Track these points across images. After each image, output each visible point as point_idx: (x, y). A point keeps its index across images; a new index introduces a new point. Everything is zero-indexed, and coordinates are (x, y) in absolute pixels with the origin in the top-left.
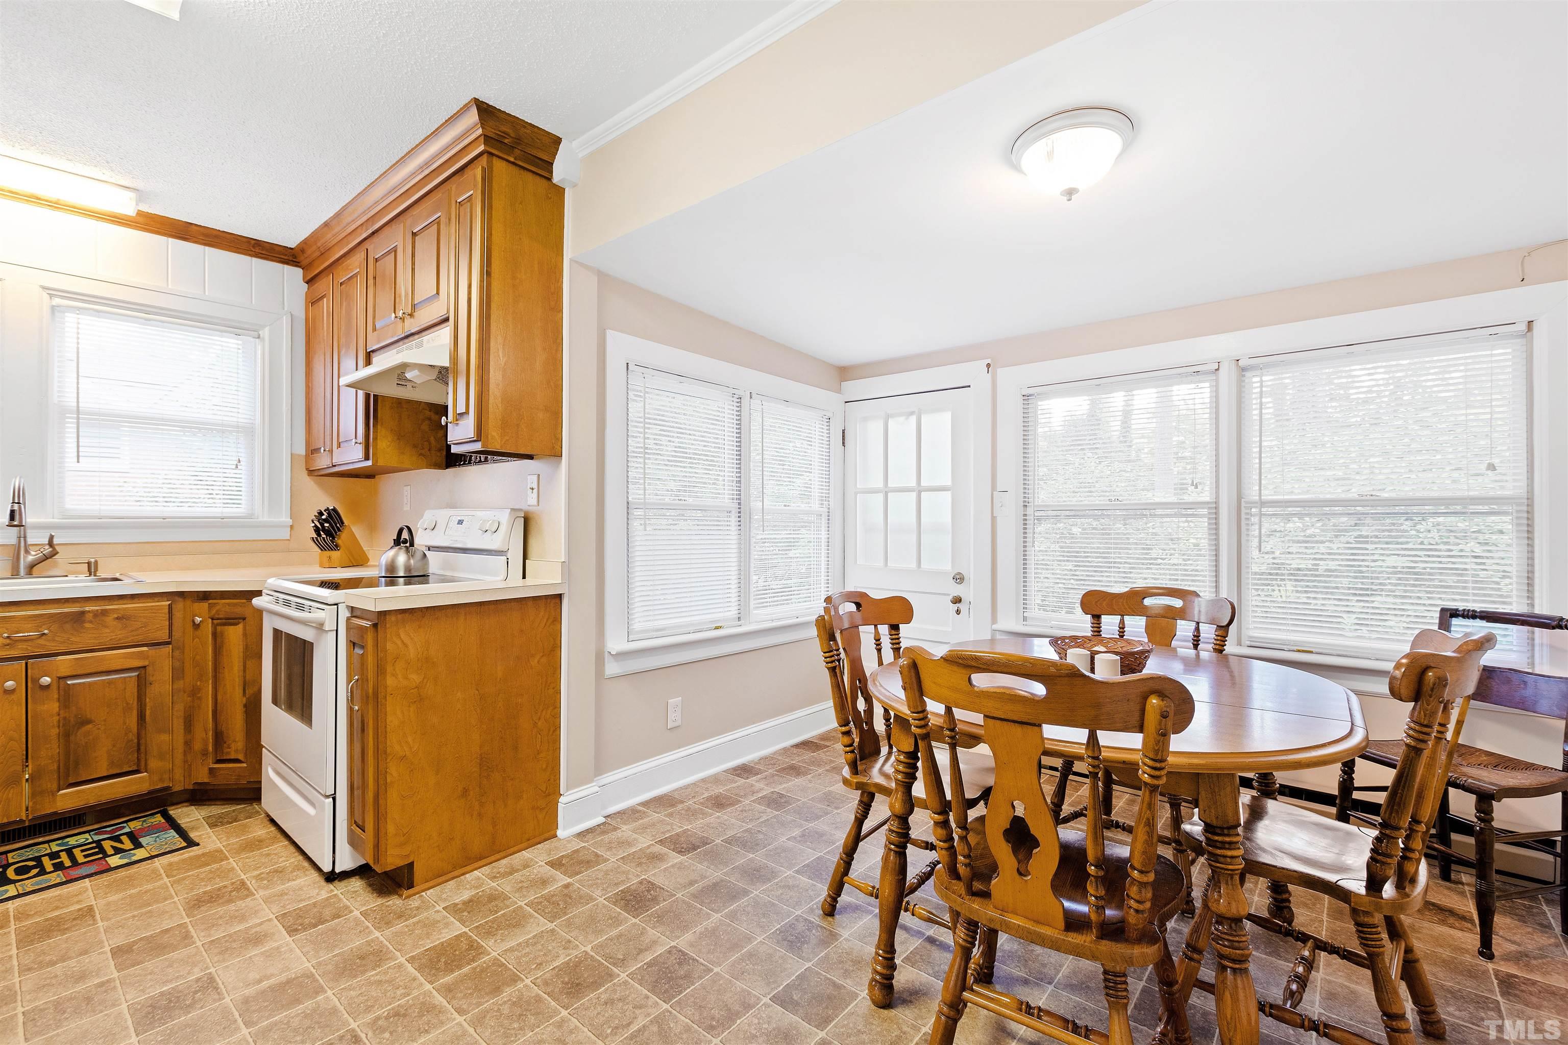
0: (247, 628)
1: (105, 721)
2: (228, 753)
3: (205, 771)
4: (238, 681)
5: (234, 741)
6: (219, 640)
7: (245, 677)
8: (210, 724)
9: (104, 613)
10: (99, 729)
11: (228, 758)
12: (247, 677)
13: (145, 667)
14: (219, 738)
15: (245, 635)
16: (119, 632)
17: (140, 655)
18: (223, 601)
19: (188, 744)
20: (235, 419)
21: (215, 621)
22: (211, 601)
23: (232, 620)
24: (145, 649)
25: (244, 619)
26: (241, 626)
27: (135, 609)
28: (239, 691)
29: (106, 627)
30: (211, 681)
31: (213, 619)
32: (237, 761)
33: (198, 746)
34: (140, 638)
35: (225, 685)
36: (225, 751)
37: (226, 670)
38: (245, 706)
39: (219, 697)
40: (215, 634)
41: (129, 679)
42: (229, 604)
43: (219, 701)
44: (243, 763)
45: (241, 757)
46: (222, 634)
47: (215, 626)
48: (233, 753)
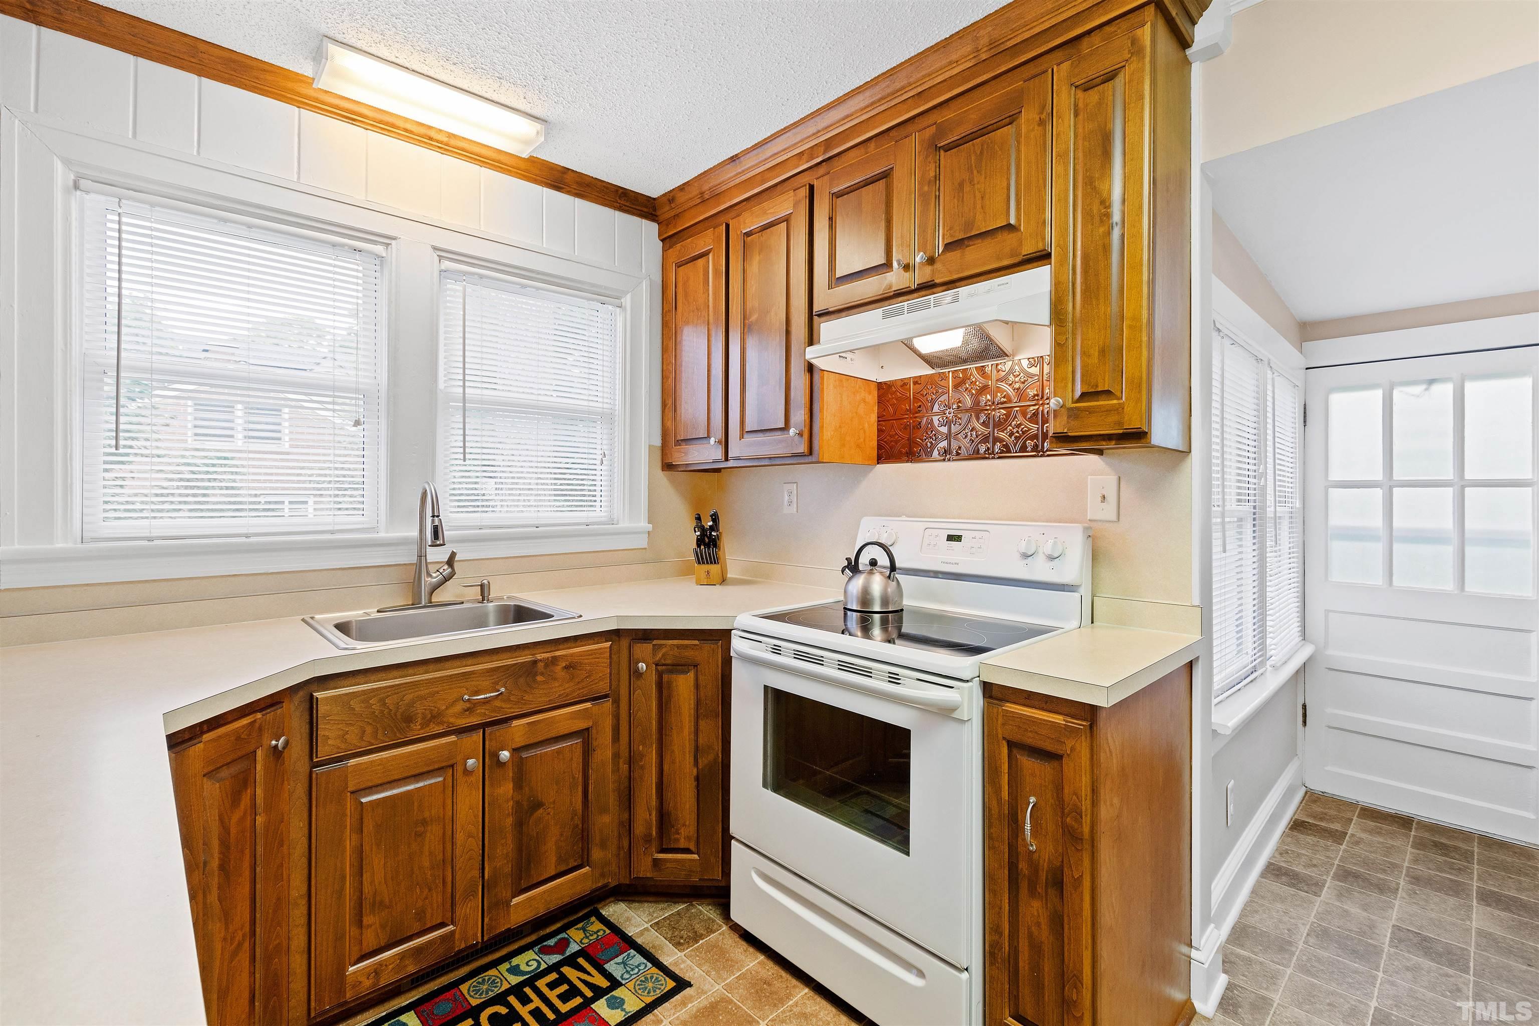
0: (701, 677)
1: (554, 802)
2: (677, 840)
3: (648, 861)
4: (689, 747)
5: (684, 825)
6: (665, 692)
7: (697, 741)
8: (654, 802)
9: (554, 660)
10: (549, 814)
11: (676, 846)
12: (701, 741)
13: (588, 729)
14: (664, 819)
15: (697, 686)
16: (567, 685)
17: (585, 713)
18: (671, 642)
19: (628, 826)
20: (600, 405)
21: (660, 668)
22: (655, 642)
23: (680, 667)
24: (588, 705)
25: (696, 666)
26: (691, 675)
27: (581, 654)
28: (689, 759)
29: (555, 679)
30: (654, 745)
31: (657, 665)
32: (687, 851)
33: (639, 829)
34: (585, 691)
35: (673, 751)
36: (672, 837)
37: (674, 731)
38: (697, 779)
39: (666, 767)
40: (660, 685)
41: (575, 745)
42: (678, 647)
43: (665, 773)
44: (692, 853)
45: (692, 847)
46: (669, 683)
47: (660, 675)
48: (682, 840)
